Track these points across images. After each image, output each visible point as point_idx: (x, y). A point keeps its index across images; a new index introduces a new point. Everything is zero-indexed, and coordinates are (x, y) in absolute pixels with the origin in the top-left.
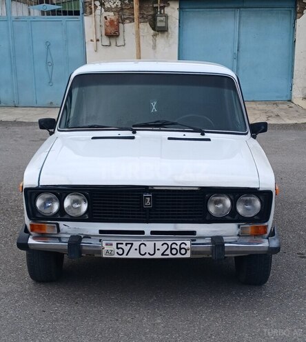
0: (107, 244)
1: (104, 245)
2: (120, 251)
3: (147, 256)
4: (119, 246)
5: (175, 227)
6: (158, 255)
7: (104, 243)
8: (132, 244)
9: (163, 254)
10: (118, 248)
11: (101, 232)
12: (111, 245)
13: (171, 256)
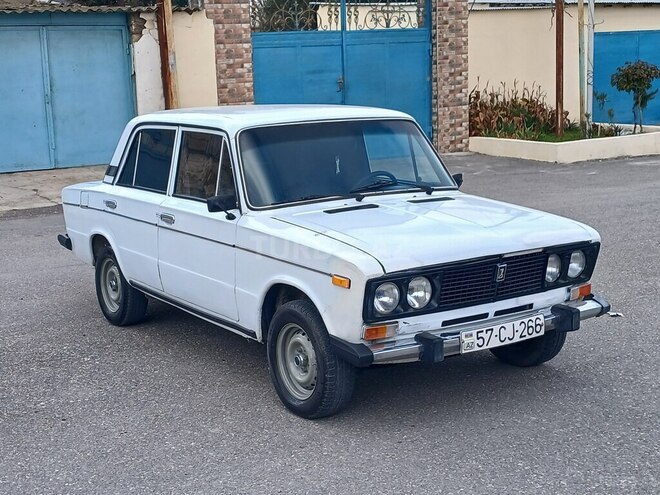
0: (466, 336)
1: (463, 338)
2: (480, 342)
3: (508, 342)
4: (480, 335)
5: (517, 302)
6: (517, 339)
7: (463, 334)
8: (492, 330)
9: (521, 337)
10: (478, 339)
11: (445, 323)
12: (471, 335)
13: (528, 337)
